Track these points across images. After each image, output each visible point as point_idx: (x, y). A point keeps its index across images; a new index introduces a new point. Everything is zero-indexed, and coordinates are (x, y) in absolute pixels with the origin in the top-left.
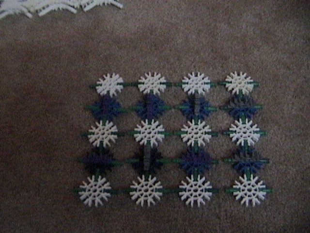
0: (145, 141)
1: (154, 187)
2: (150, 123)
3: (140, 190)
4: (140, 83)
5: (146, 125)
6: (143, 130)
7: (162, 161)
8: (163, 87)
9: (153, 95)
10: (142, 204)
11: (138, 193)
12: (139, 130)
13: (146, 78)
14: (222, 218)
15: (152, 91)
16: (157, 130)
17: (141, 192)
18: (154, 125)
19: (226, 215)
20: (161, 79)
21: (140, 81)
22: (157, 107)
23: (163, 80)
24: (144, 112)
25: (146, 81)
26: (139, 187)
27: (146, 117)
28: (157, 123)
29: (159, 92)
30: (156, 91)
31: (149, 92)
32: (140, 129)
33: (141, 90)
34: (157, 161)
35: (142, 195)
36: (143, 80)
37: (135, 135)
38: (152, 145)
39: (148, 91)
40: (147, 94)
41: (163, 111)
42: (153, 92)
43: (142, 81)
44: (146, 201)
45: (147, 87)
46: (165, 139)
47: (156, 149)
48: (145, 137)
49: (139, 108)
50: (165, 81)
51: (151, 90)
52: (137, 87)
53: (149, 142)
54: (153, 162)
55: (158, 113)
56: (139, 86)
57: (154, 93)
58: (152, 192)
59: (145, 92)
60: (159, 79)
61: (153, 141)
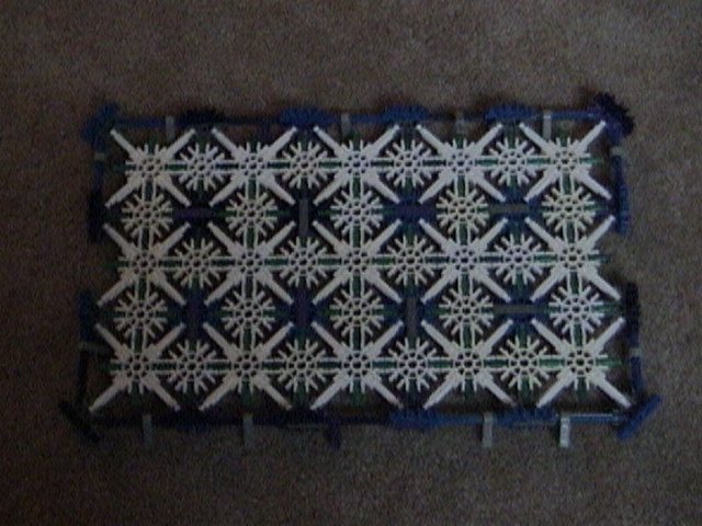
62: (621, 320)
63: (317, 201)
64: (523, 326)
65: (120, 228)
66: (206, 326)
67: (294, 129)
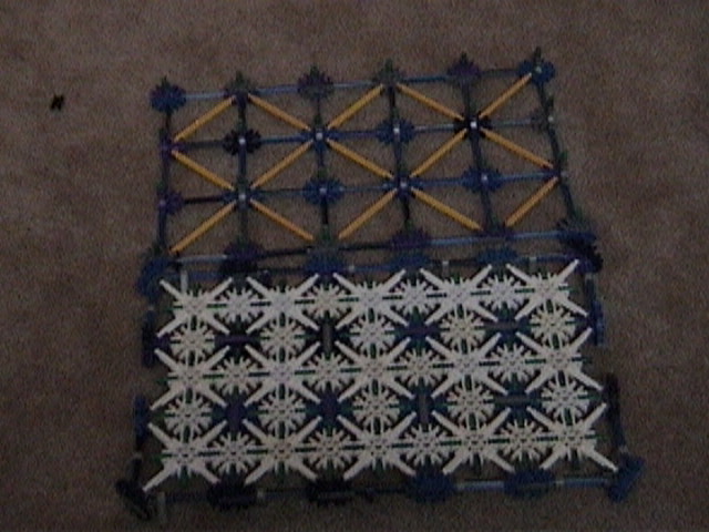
62: (604, 405)
63: (339, 327)
64: (519, 412)
65: (169, 352)
66: (245, 422)
67: (317, 276)
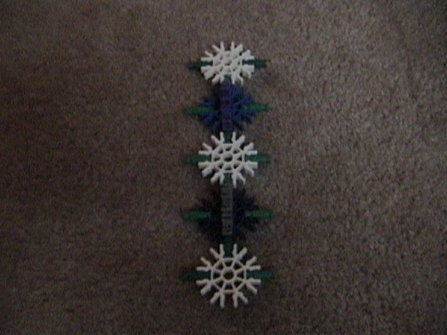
0: (220, 174)
1: (244, 268)
2: (228, 140)
3: (216, 276)
4: (206, 63)
5: (221, 143)
6: (215, 153)
7: (256, 214)
8: (249, 69)
9: (232, 86)
10: (222, 304)
11: (213, 282)
12: (207, 153)
13: (215, 54)
14: (374, 314)
15: (228, 78)
16: (242, 153)
17: (218, 280)
18: (236, 144)
19: (383, 306)
20: (243, 54)
21: (203, 59)
22: (239, 107)
23: (248, 56)
24: (215, 119)
25: (215, 59)
26: (213, 269)
27: (220, 129)
28: (242, 139)
29: (242, 80)
30: (235, 77)
31: (222, 79)
32: (209, 151)
33: (208, 75)
34: (248, 214)
35: (221, 284)
36: (210, 57)
37: (201, 164)
38: (235, 182)
39: (220, 77)
40: (218, 84)
41: (252, 114)
42: (230, 79)
43: (208, 59)
44: (229, 297)
45: (218, 70)
46: (259, 171)
47: (244, 190)
48: (221, 167)
49: (206, 110)
50: (252, 58)
51: (226, 76)
52: (200, 70)
53: (228, 177)
54: (238, 216)
55: (243, 119)
56: (203, 68)
57: (233, 82)
58: (239, 279)
59: (214, 80)
60: (241, 54)
61: (236, 174)
